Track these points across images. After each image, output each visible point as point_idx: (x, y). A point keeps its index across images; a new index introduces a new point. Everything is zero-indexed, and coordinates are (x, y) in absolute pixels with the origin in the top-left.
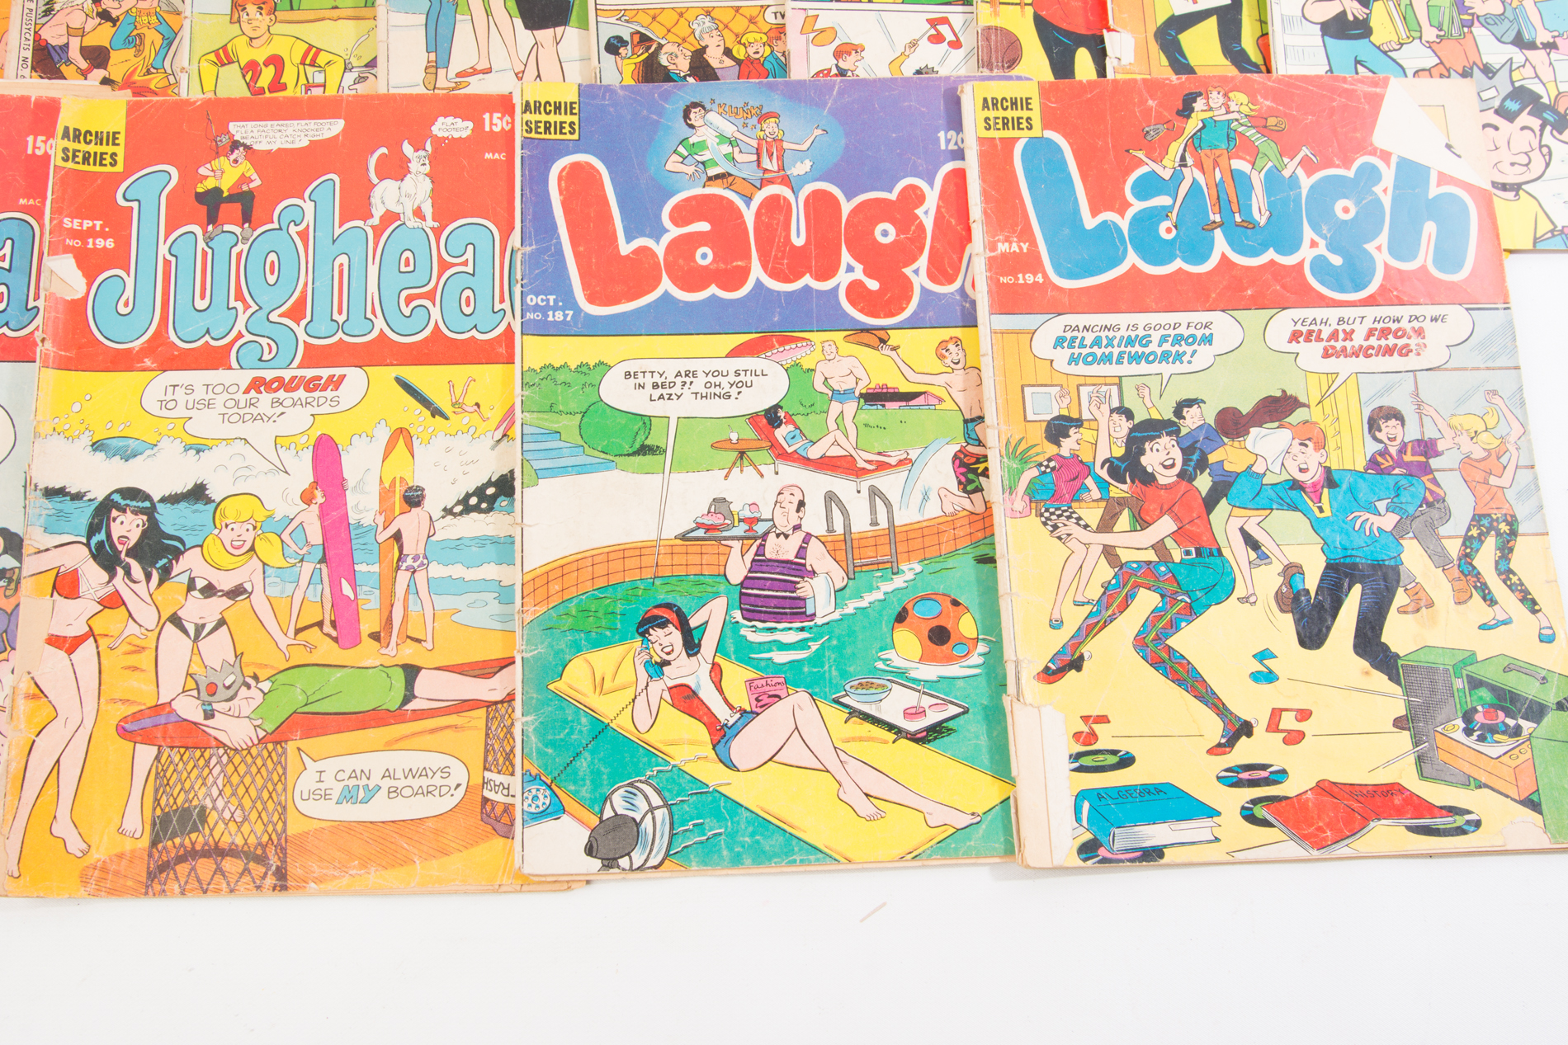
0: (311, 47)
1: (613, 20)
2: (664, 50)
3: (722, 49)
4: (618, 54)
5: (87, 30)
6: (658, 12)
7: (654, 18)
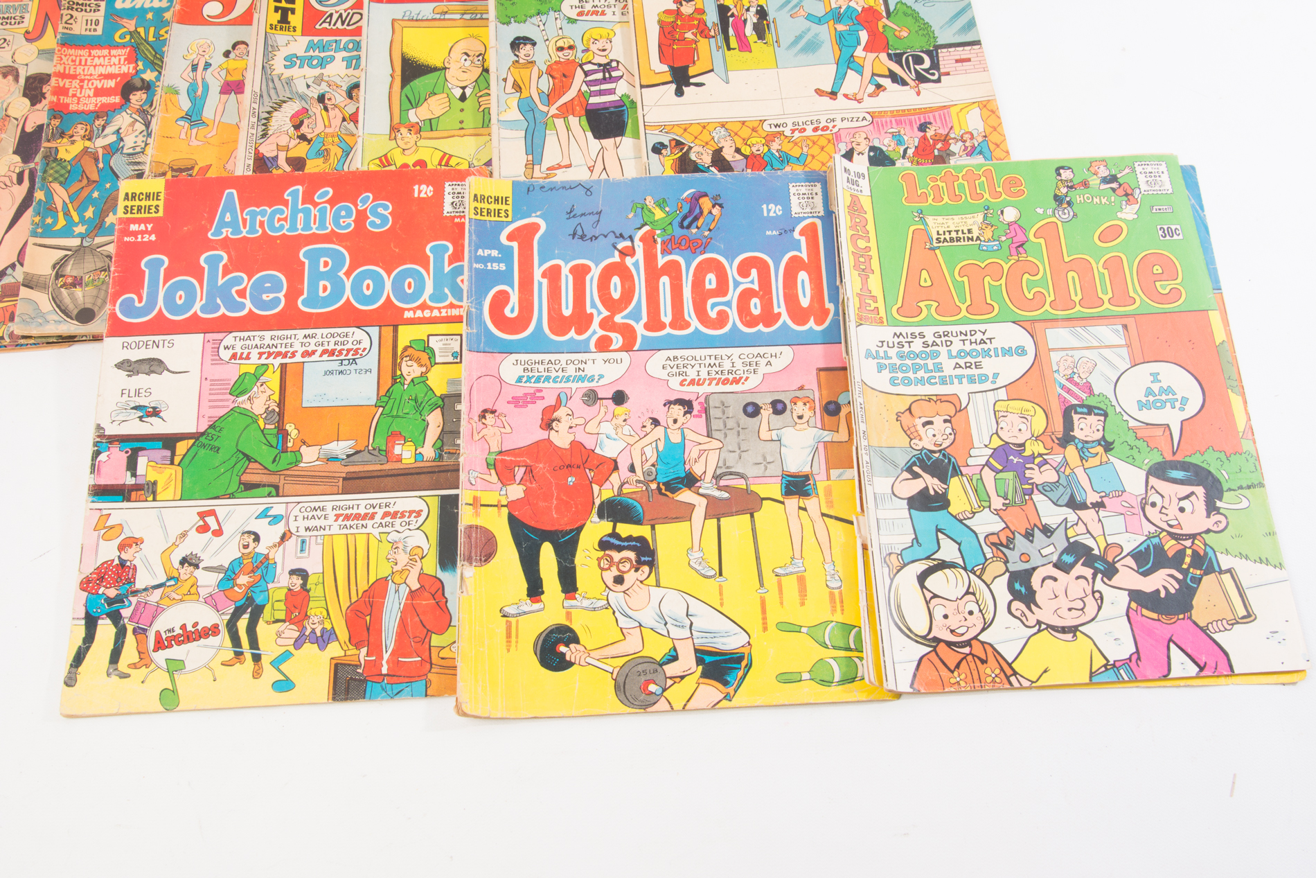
0: (445, 154)
1: (657, 132)
2: (693, 150)
3: (734, 149)
4: (661, 154)
5: (290, 147)
6: (687, 126)
7: (685, 130)
